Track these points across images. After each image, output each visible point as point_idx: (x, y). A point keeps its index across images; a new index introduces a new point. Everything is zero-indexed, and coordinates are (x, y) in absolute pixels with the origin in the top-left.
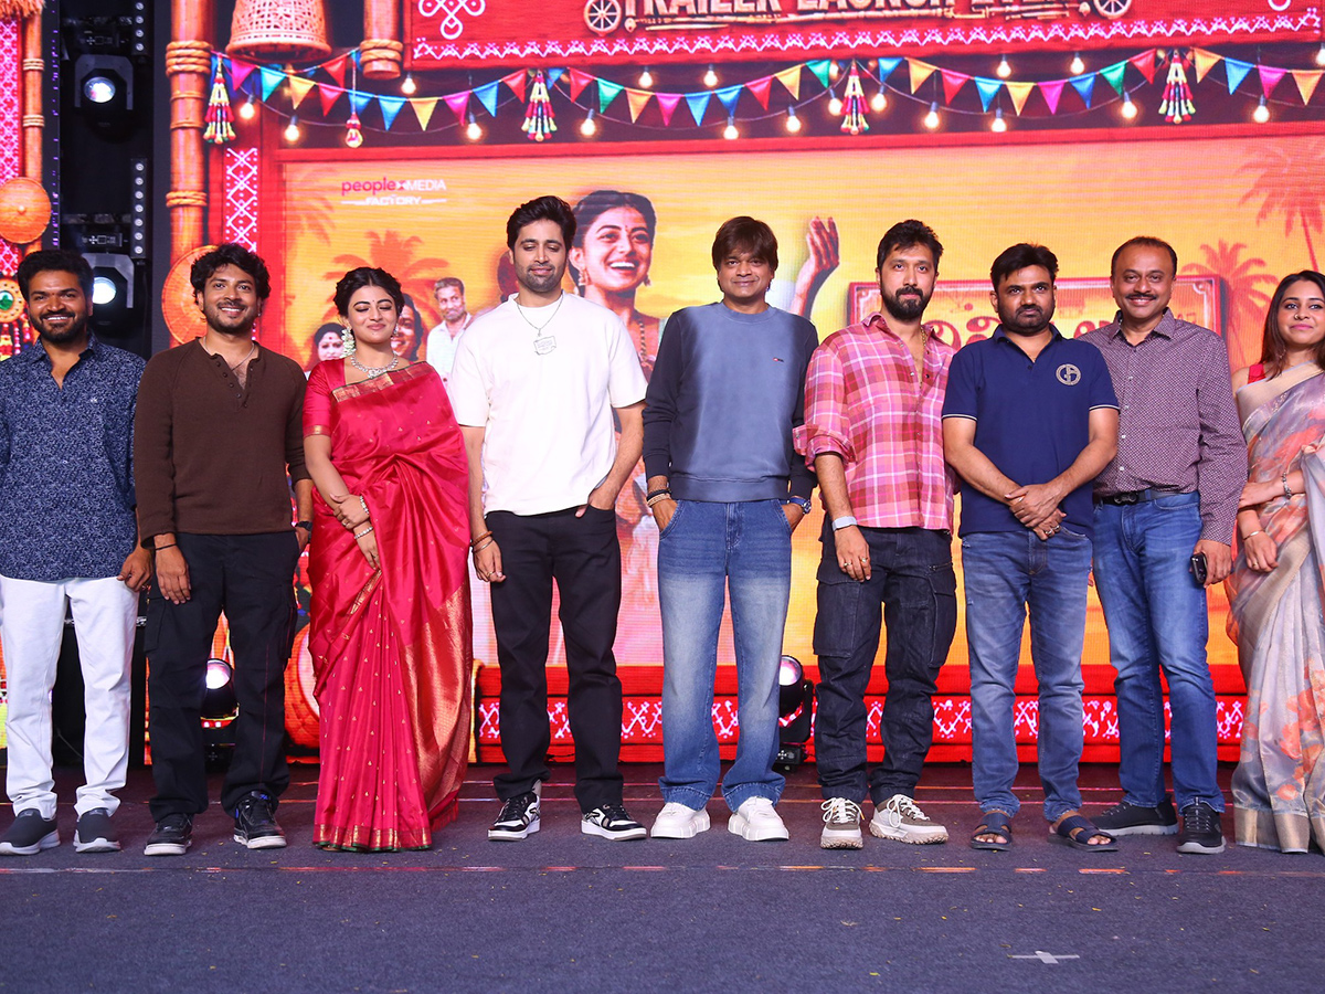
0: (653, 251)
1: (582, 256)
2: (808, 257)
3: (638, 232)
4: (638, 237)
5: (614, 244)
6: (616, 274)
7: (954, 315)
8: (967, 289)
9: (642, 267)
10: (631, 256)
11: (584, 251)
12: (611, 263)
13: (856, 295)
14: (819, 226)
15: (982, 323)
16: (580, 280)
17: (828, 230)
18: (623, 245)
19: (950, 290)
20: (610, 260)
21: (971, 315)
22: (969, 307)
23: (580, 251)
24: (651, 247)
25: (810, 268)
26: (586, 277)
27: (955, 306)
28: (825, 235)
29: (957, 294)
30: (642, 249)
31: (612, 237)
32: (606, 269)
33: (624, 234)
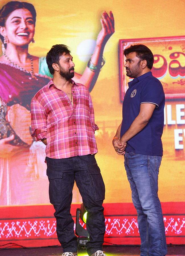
0: (35, 28)
1: (5, 30)
2: (101, 28)
3: (28, 20)
4: (29, 22)
5: (19, 25)
6: (20, 38)
7: (164, 52)
8: (170, 40)
9: (31, 35)
10: (26, 30)
11: (6, 28)
12: (18, 33)
13: (122, 44)
14: (106, 15)
15: (176, 55)
16: (5, 41)
17: (110, 17)
18: (23, 25)
19: (162, 41)
20: (17, 32)
21: (171, 52)
22: (170, 48)
23: (4, 28)
24: (34, 26)
25: (102, 34)
26: (7, 40)
27: (165, 48)
28: (108, 19)
29: (165, 43)
30: (31, 27)
31: (18, 22)
32: (15, 36)
33: (23, 21)
